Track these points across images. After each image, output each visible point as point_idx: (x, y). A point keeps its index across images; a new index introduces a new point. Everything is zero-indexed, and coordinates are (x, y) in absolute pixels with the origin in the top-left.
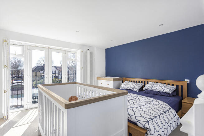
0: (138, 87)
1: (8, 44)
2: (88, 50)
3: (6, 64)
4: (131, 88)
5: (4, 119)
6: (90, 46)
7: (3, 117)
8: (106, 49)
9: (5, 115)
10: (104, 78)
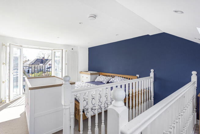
0: (106, 80)
1: (6, 46)
2: (72, 49)
3: (4, 62)
4: (102, 81)
5: (3, 102)
6: (75, 46)
7: (2, 101)
8: (89, 48)
9: (3, 99)
10: (85, 73)
